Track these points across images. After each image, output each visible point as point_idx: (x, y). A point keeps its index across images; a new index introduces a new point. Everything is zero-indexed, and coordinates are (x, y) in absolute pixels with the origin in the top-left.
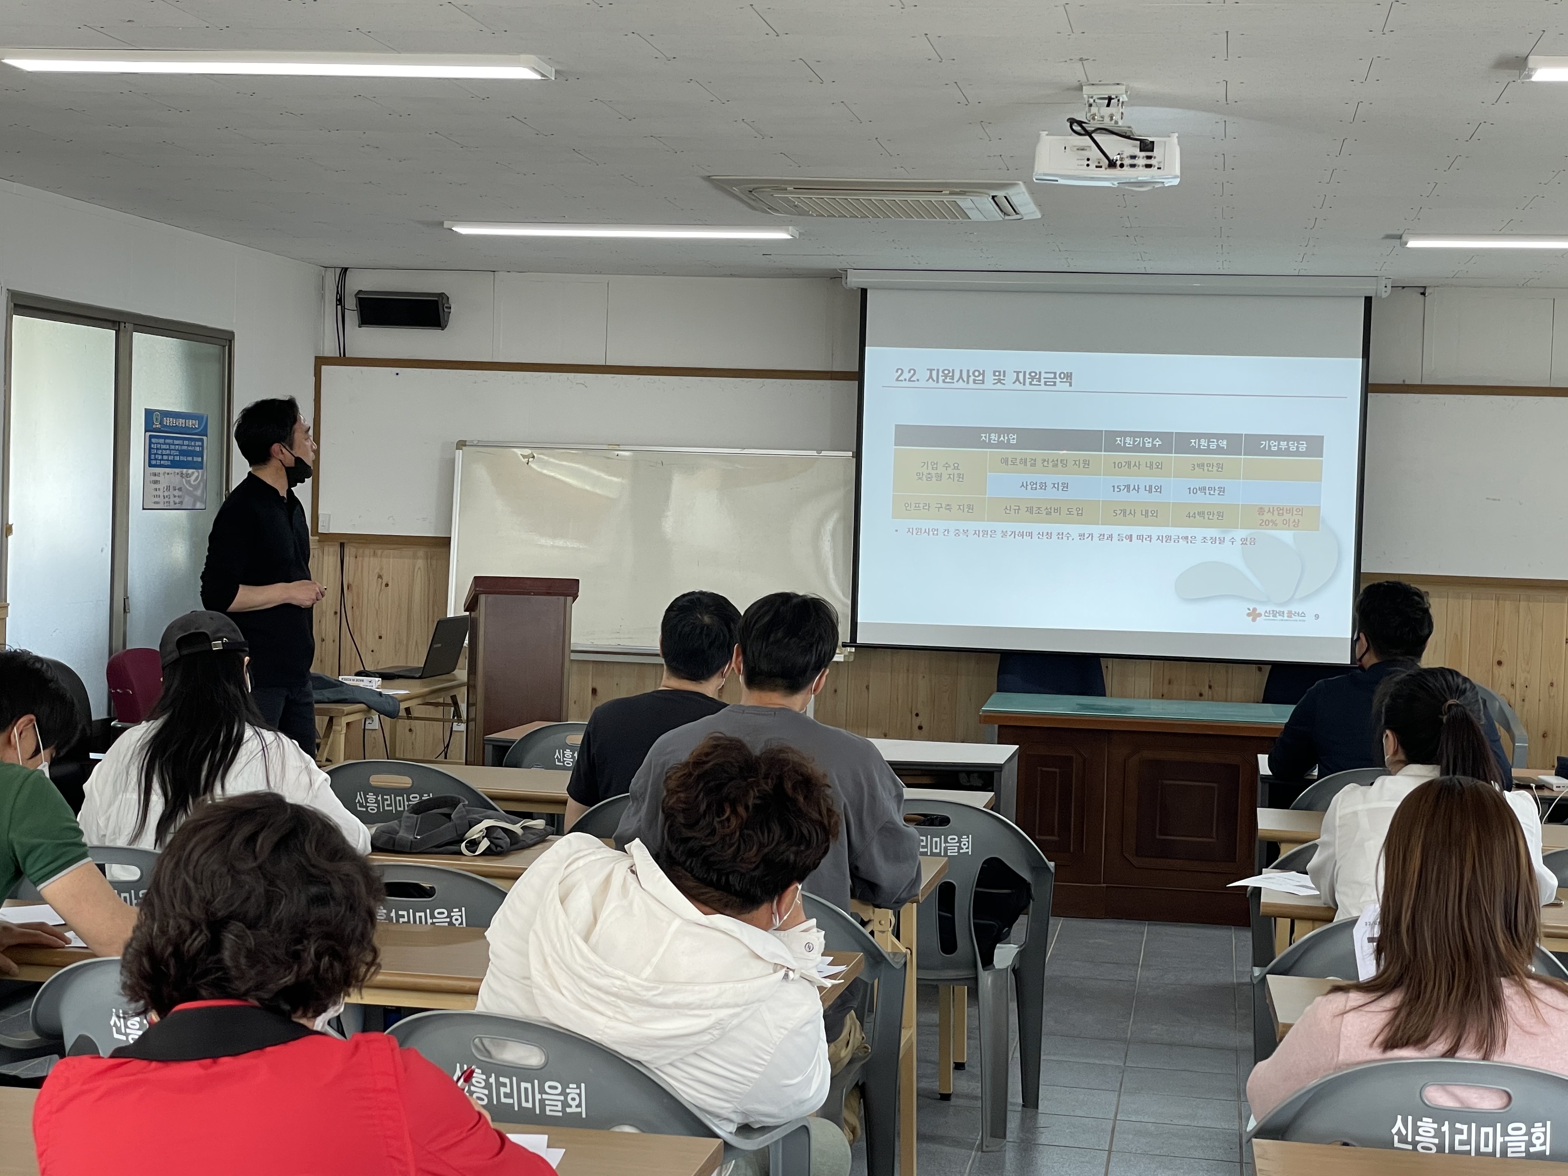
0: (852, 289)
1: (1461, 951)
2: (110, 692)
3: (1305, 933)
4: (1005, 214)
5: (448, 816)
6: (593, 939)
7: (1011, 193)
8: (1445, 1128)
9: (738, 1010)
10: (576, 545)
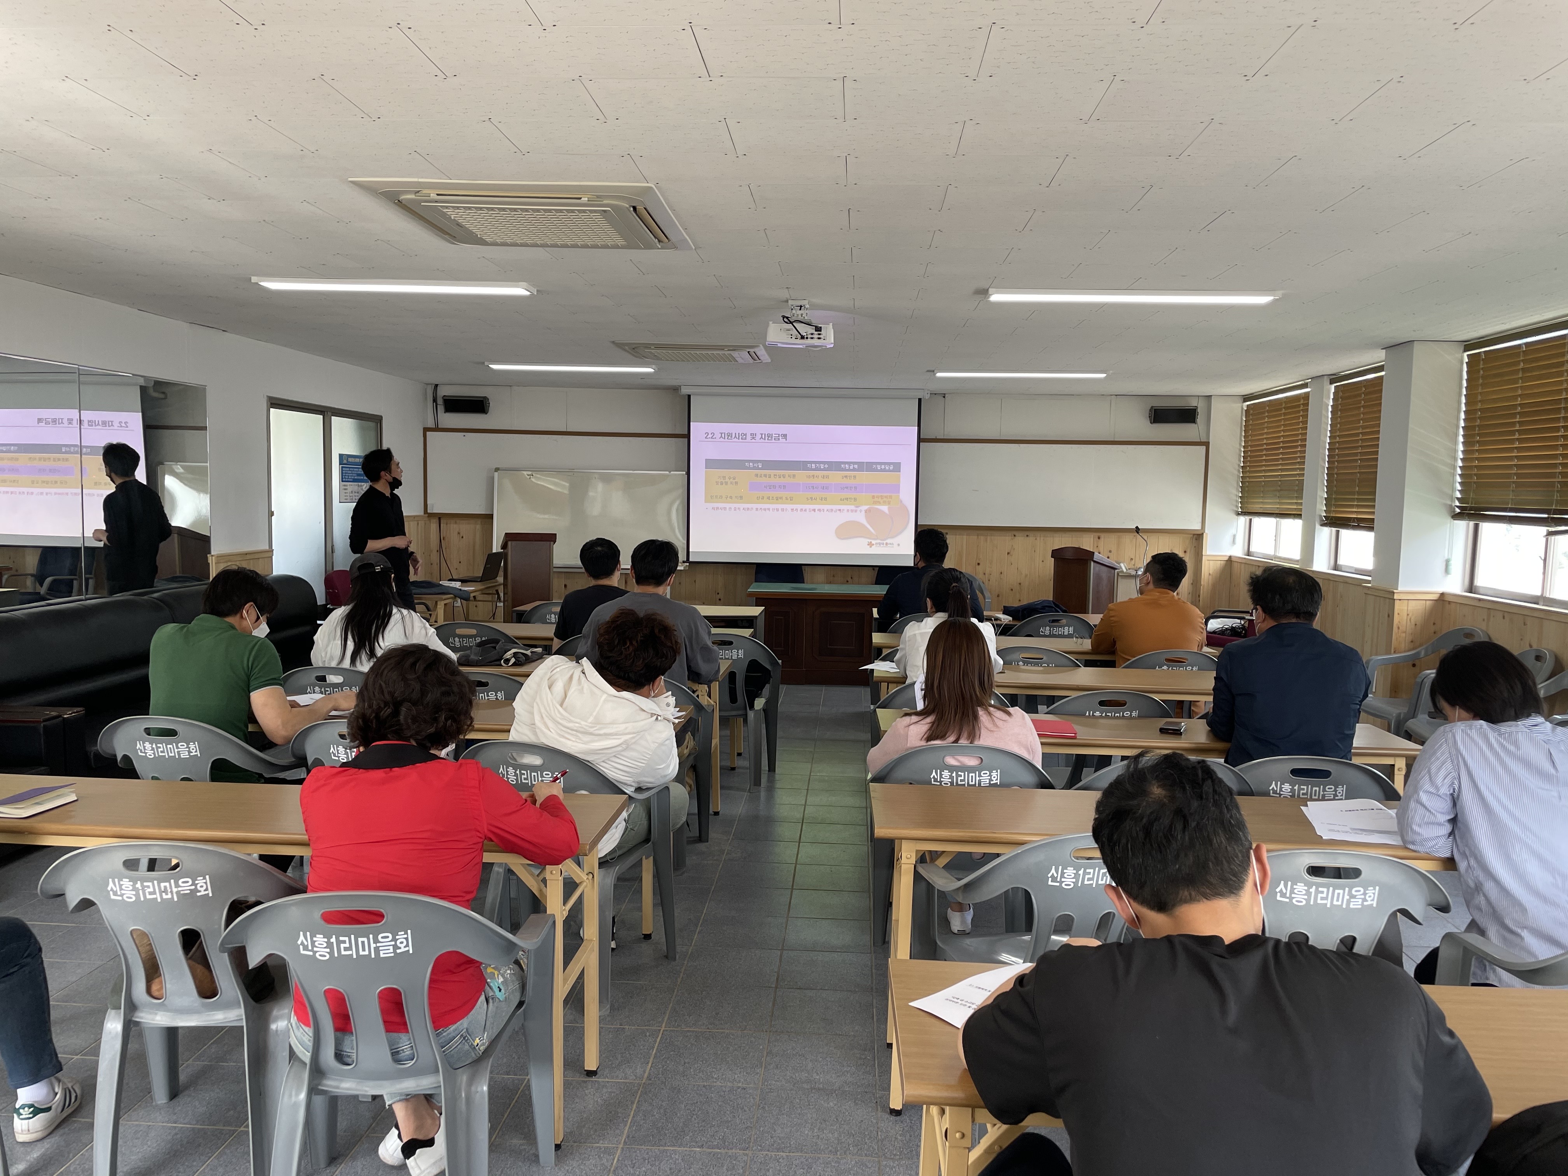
0: (683, 395)
1: (960, 695)
2: (326, 591)
3: (894, 689)
4: (754, 360)
5: (495, 648)
6: (564, 706)
7: (756, 350)
8: (954, 775)
9: (634, 735)
10: (555, 517)
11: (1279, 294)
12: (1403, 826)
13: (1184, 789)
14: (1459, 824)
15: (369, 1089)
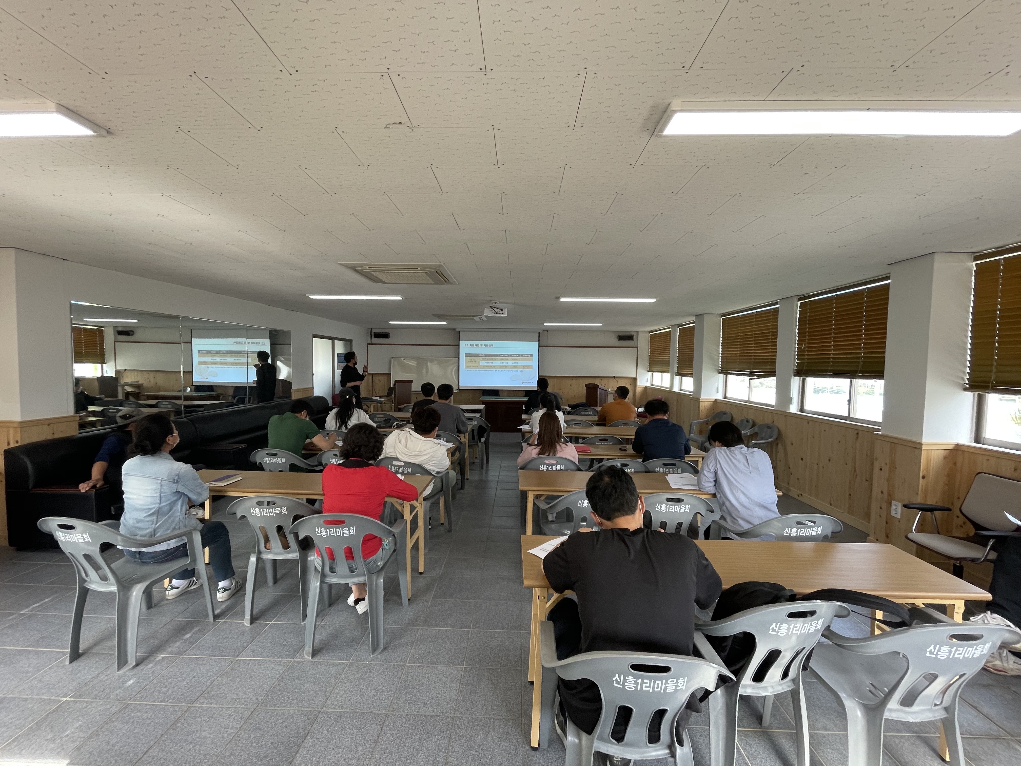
0: (457, 332)
1: (550, 440)
2: (331, 402)
5: (390, 422)
7: (481, 317)
8: (548, 467)
10: (412, 375)
11: (658, 298)
12: (699, 483)
13: (615, 478)
14: (717, 482)
15: (343, 581)
